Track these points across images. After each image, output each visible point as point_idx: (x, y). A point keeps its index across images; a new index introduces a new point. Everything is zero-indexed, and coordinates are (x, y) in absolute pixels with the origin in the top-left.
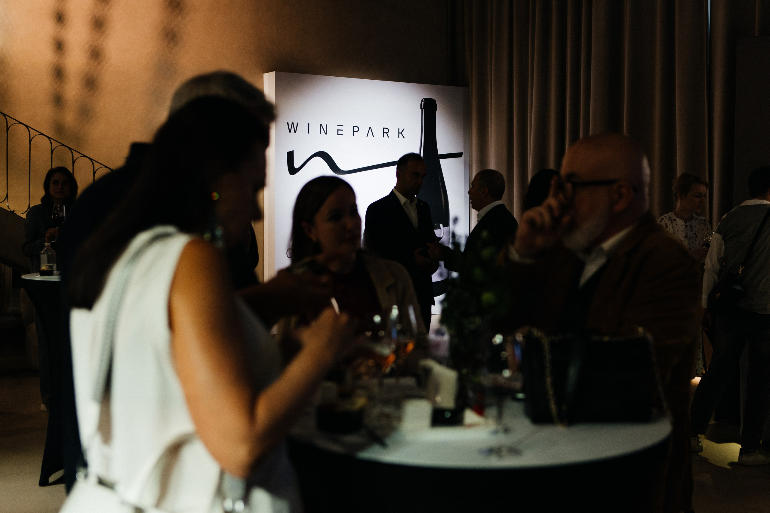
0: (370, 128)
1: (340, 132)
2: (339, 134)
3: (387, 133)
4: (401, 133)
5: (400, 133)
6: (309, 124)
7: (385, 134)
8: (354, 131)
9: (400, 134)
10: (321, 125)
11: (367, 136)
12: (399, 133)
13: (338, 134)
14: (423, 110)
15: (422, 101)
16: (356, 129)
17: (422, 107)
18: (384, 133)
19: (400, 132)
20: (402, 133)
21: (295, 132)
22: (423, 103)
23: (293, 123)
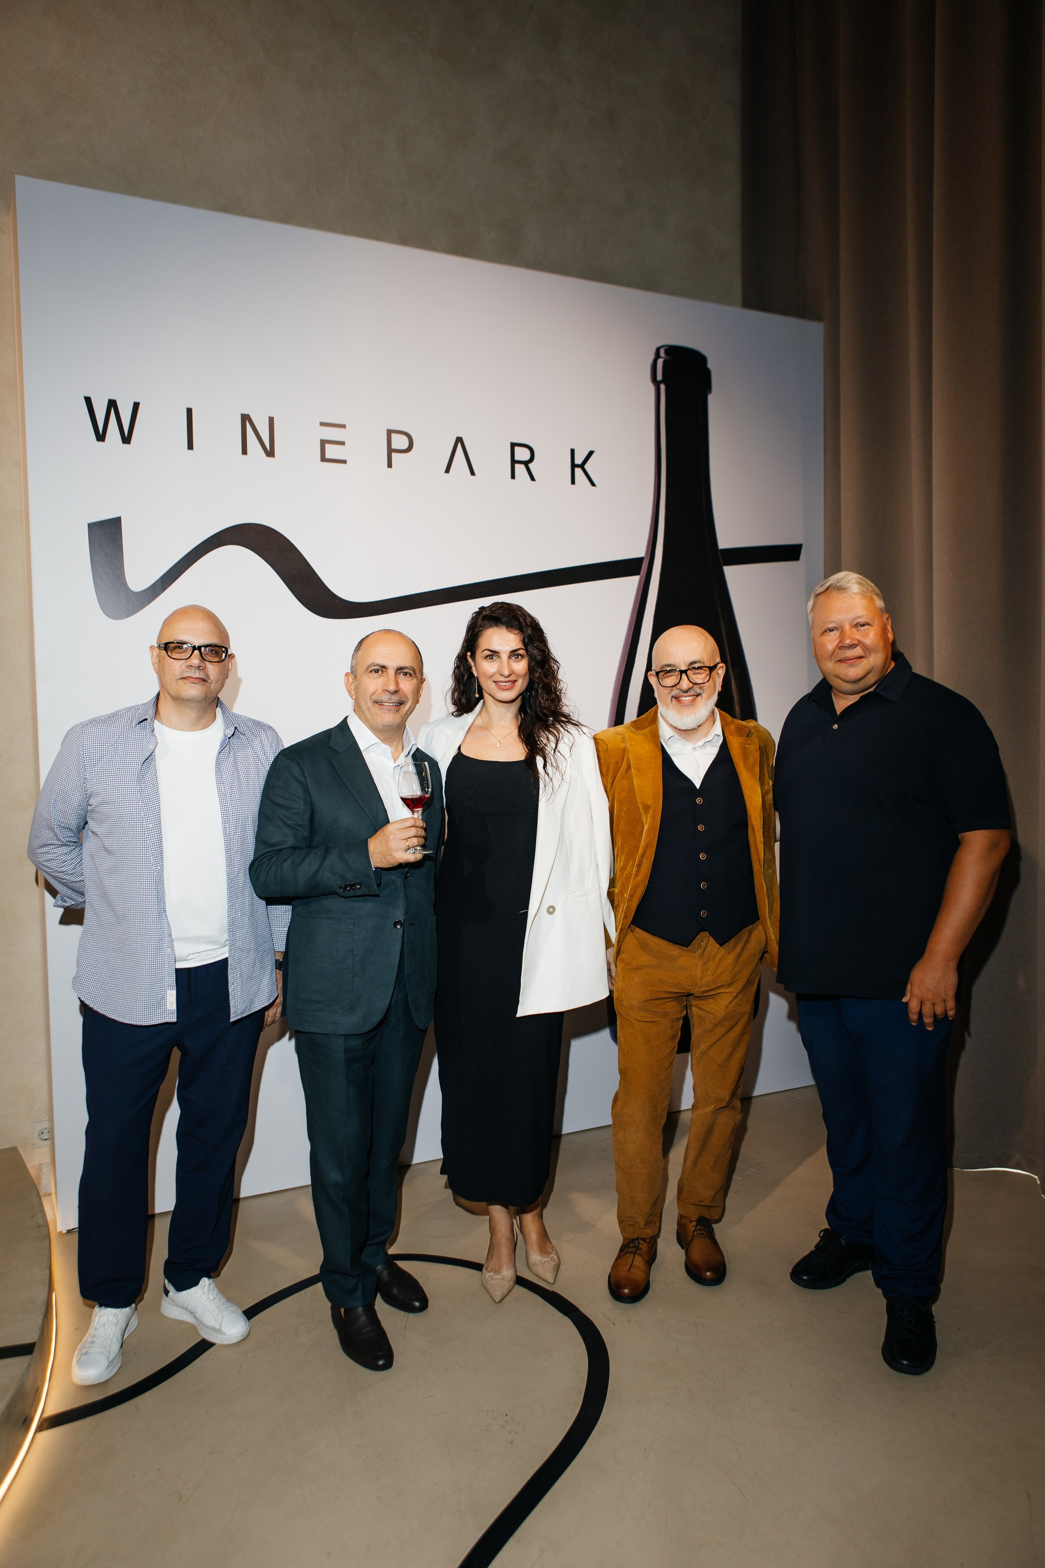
0: (459, 440)
1: (332, 451)
2: (328, 456)
3: (526, 464)
4: (582, 466)
5: (578, 466)
6: (189, 412)
7: (520, 469)
8: (390, 451)
9: (578, 471)
10: (245, 418)
11: (447, 471)
12: (574, 466)
13: (323, 459)
14: (663, 387)
15: (657, 355)
16: (399, 442)
17: (659, 377)
18: (514, 462)
19: (578, 461)
20: (586, 467)
21: (126, 439)
22: (660, 362)
23: (112, 404)
